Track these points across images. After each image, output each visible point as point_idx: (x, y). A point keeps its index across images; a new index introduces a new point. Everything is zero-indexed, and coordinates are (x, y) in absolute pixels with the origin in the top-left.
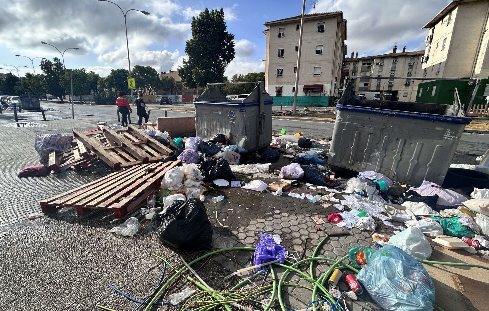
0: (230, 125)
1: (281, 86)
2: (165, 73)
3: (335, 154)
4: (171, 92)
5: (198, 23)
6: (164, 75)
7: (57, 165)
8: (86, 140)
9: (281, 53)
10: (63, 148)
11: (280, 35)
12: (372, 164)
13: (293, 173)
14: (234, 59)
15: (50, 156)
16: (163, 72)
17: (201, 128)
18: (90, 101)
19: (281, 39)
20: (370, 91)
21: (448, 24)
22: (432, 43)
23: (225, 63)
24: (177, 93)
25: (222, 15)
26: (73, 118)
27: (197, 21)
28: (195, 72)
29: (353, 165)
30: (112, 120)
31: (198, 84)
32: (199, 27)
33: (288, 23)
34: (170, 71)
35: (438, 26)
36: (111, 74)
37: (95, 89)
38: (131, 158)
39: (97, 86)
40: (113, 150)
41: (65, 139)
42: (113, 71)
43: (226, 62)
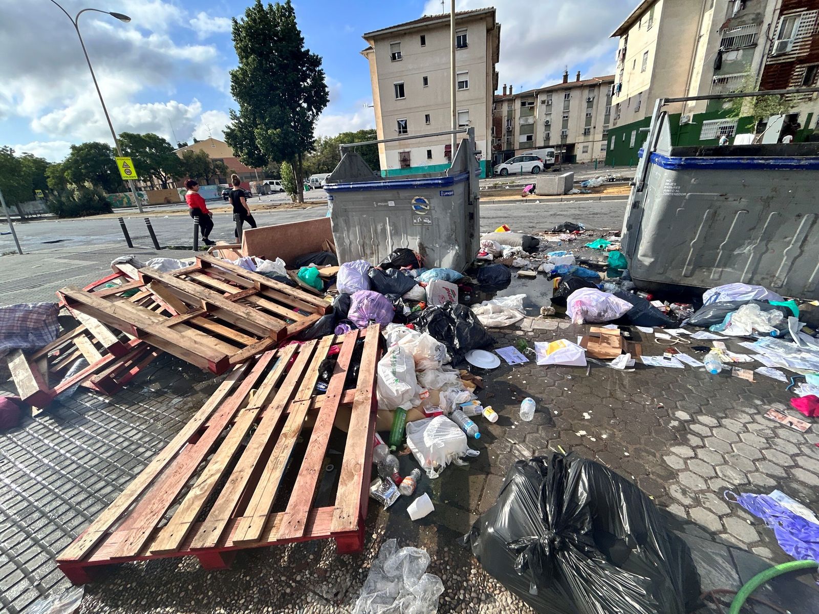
0: (419, 229)
1: (407, 150)
2: (186, 145)
3: (652, 260)
4: (207, 181)
5: (246, 31)
6: (185, 150)
7: (46, 390)
8: (109, 311)
9: (400, 90)
10: (40, 336)
11: (394, 58)
12: (733, 268)
13: (605, 312)
14: (327, 104)
15: (15, 369)
16: (181, 143)
17: (347, 241)
18: (40, 214)
19: (397, 65)
20: (536, 148)
21: (649, 28)
22: (626, 61)
23: (313, 112)
24: (217, 181)
25: (290, 16)
26: (21, 253)
27: (243, 27)
28: (259, 134)
29: (692, 275)
30: (113, 246)
31: (271, 157)
32: (250, 40)
33: (405, 34)
34: (195, 141)
35: (633, 32)
36: (72, 154)
37: (44, 187)
38: (243, 338)
39: (46, 182)
40: (188, 323)
41: (39, 313)
42: (74, 148)
43: (315, 111)
